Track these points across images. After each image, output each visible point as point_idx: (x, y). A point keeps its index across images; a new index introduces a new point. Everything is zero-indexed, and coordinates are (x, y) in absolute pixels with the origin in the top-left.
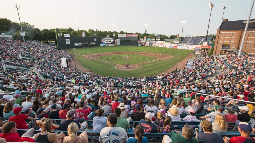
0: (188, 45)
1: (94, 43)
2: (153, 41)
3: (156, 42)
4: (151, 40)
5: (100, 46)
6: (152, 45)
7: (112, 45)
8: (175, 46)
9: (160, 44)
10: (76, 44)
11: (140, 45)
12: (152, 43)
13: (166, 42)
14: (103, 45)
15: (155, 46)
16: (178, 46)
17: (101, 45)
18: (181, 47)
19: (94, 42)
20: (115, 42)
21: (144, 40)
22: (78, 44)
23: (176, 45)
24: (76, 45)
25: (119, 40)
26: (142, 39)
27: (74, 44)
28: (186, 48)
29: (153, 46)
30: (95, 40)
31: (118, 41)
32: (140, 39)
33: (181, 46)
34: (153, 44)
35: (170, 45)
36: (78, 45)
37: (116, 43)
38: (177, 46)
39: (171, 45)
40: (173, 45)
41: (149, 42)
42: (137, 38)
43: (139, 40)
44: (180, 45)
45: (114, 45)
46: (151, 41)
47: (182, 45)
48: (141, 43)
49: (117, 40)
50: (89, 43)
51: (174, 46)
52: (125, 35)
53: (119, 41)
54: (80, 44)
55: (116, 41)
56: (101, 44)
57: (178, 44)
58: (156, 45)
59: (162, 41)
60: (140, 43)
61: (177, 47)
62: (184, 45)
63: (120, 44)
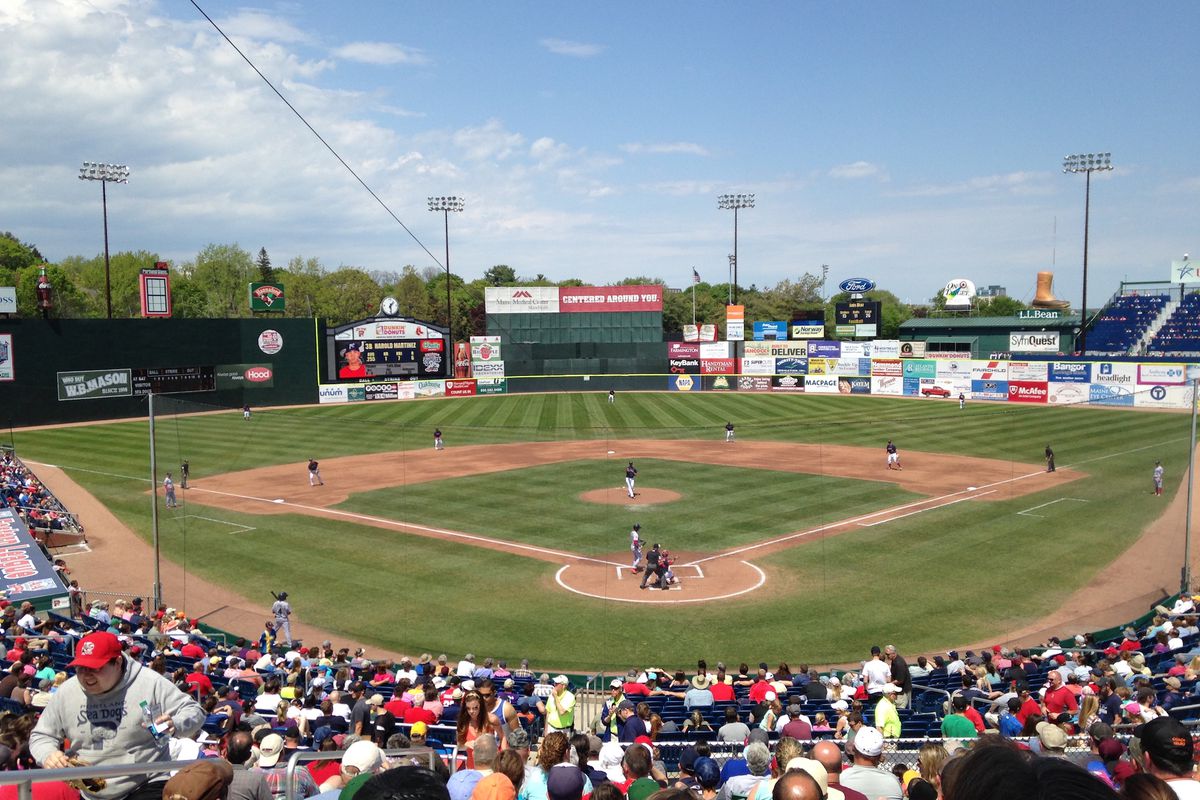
0: (1154, 371)
1: (259, 374)
2: (813, 348)
3: (837, 354)
4: (790, 338)
5: (314, 397)
6: (800, 382)
7: (434, 391)
8: (1028, 385)
9: (875, 366)
10: (75, 387)
11: (685, 383)
12: (799, 367)
13: (932, 347)
14: (344, 387)
15: (833, 390)
16: (1052, 377)
17: (323, 388)
18: (1085, 388)
19: (260, 358)
20: (460, 363)
21: (720, 336)
22: (93, 385)
23: (1037, 371)
24: (71, 392)
25: (493, 341)
26: (709, 332)
27: (52, 387)
28: (1143, 400)
29: (809, 389)
30: (270, 341)
31: (486, 353)
32: (691, 333)
33: (1087, 379)
34: (805, 368)
35: (978, 376)
36: (98, 391)
37: (466, 371)
38: (1045, 378)
39: (986, 376)
40: (1005, 372)
41: (775, 352)
42: (659, 324)
43: (679, 338)
44: (1075, 367)
45: (448, 392)
46: (792, 345)
47: (1096, 366)
48: (696, 370)
49: (478, 339)
50: (209, 370)
51: (1020, 384)
52: (547, 302)
53: (497, 348)
54: (116, 380)
55: (468, 356)
56: (325, 381)
57: (1057, 365)
58: (841, 379)
59: (897, 344)
60: (688, 370)
61: (1042, 386)
62: (1120, 368)
63: (501, 377)
